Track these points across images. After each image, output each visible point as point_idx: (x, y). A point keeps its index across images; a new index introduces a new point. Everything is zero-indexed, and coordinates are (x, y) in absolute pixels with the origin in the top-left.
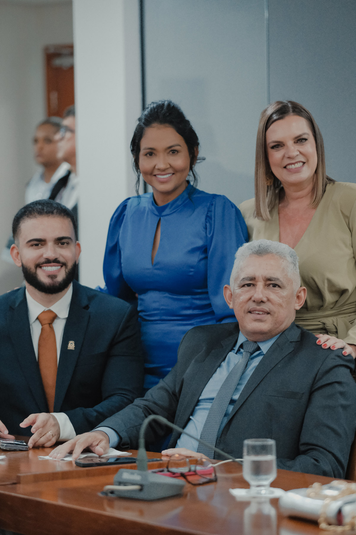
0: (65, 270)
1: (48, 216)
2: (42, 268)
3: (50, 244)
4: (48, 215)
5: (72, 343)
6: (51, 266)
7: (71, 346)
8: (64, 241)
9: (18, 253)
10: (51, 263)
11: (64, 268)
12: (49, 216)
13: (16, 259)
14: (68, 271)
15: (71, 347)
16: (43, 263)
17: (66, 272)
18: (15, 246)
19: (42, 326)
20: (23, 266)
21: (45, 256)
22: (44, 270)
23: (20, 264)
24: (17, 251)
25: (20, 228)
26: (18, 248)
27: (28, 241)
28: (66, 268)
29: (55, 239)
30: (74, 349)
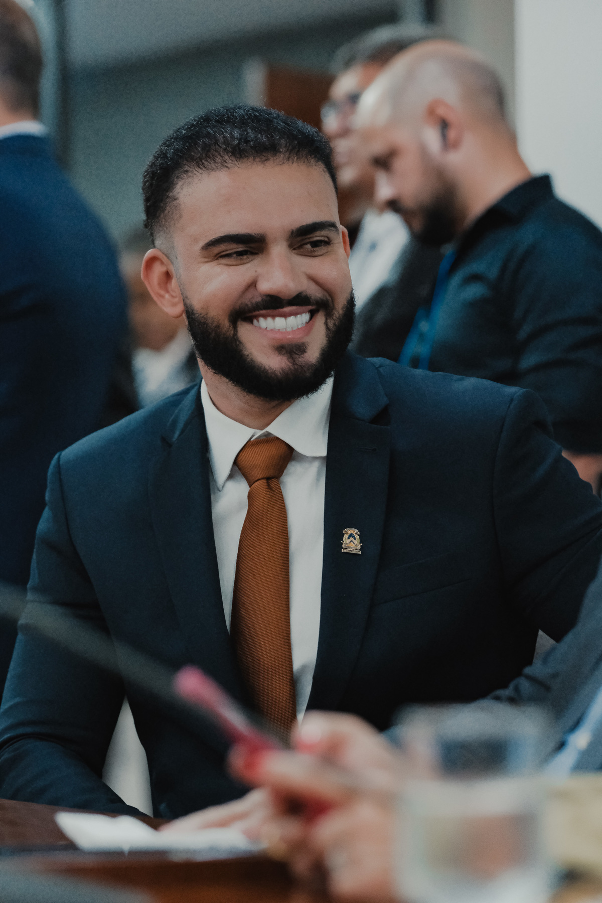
0: (326, 324)
1: (263, 162)
2: (255, 321)
3: (278, 250)
4: (264, 158)
5: (351, 536)
6: (285, 316)
7: (352, 542)
8: (318, 236)
9: (168, 276)
10: (282, 307)
11: (320, 319)
12: (267, 160)
13: (162, 292)
14: (335, 324)
15: (352, 545)
16: (257, 307)
17: (328, 328)
18: (159, 254)
19: (250, 487)
20: (189, 312)
21: (265, 286)
22: (260, 328)
23: (180, 308)
24: (164, 269)
25: (175, 203)
26: (172, 263)
27: (206, 241)
28: (329, 315)
29: (292, 232)
30: (360, 552)
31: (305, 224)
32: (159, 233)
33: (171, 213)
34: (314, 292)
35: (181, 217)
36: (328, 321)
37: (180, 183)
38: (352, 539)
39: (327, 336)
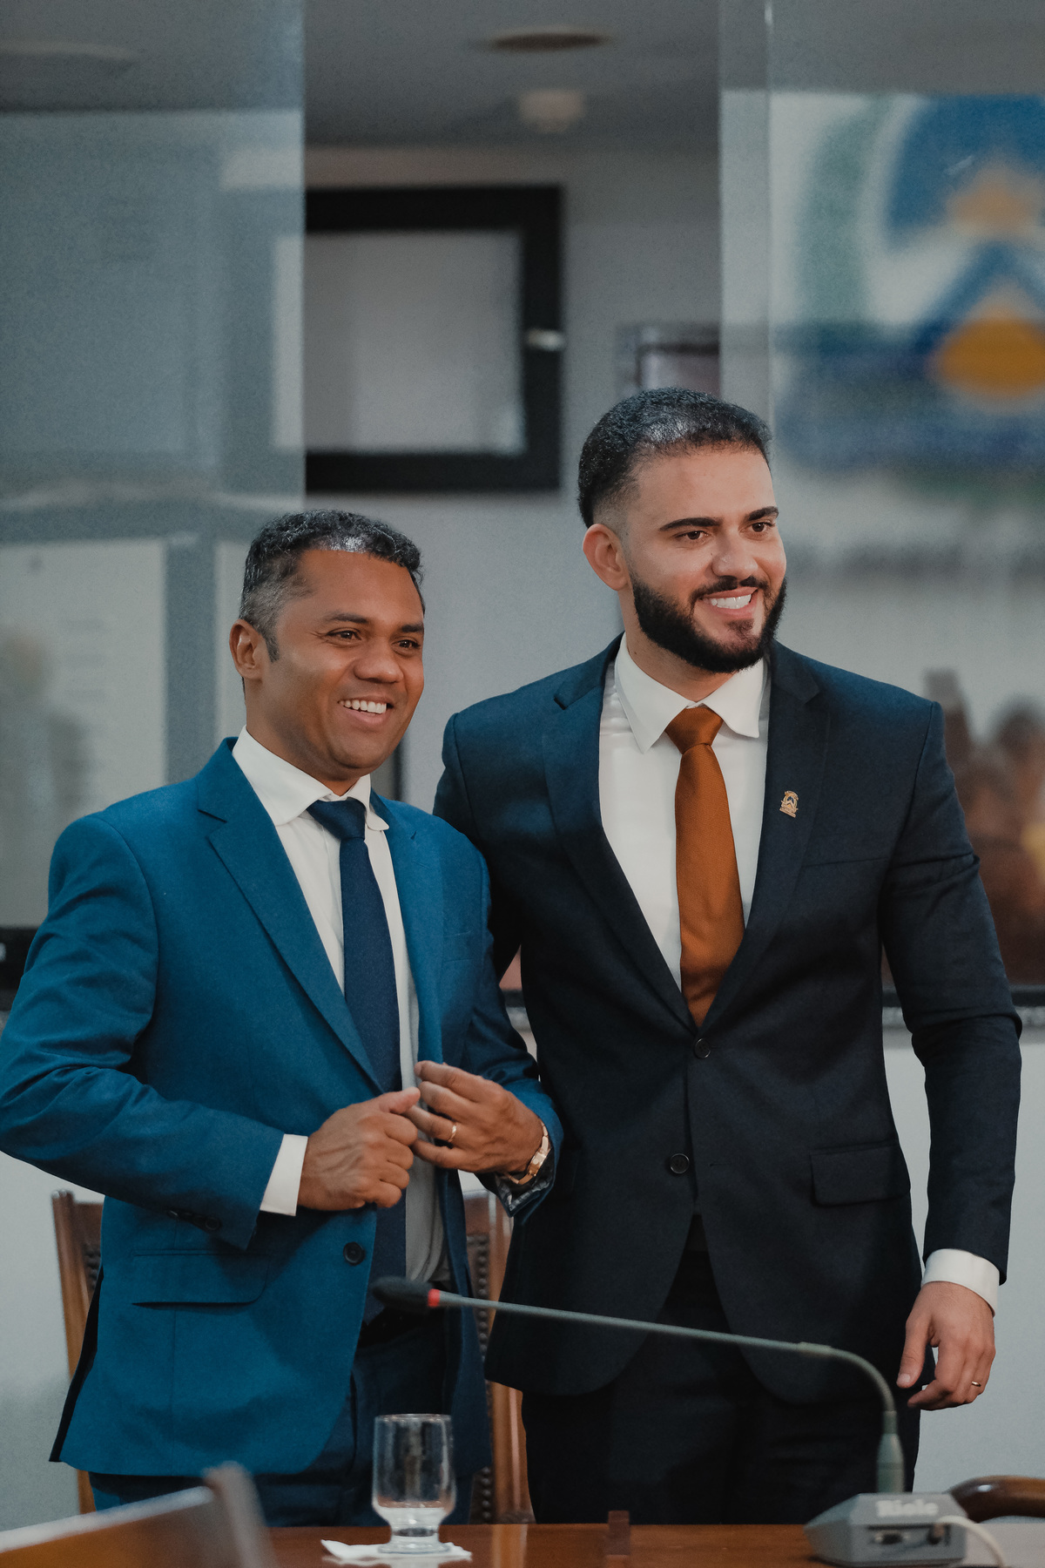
0: (765, 604)
2: (710, 601)
3: (734, 532)
5: (790, 798)
6: (735, 596)
7: (789, 805)
8: (765, 519)
9: (611, 549)
10: (735, 588)
11: (761, 597)
13: (603, 565)
15: (789, 807)
16: (713, 589)
17: (766, 608)
18: (605, 528)
19: (683, 753)
21: (724, 568)
22: (714, 606)
23: (622, 581)
24: (607, 543)
25: (633, 483)
26: (620, 538)
27: (666, 523)
28: (766, 595)
29: (746, 517)
30: (794, 816)
31: (756, 509)
32: (609, 507)
33: (627, 492)
34: (760, 575)
35: (639, 496)
36: (767, 601)
37: (639, 466)
38: (791, 801)
39: (766, 615)
